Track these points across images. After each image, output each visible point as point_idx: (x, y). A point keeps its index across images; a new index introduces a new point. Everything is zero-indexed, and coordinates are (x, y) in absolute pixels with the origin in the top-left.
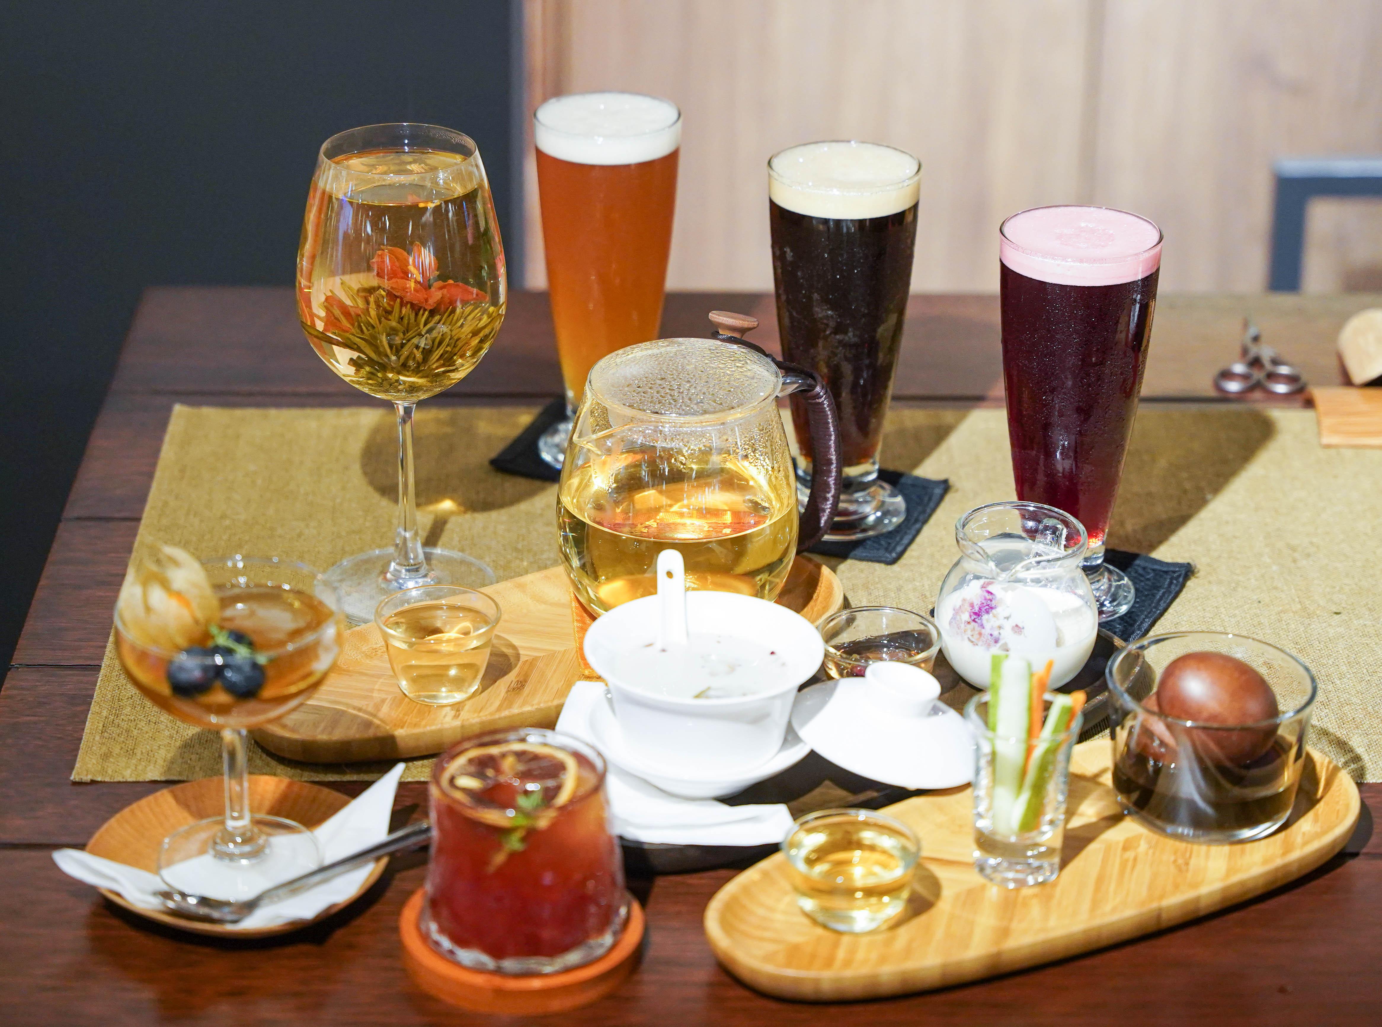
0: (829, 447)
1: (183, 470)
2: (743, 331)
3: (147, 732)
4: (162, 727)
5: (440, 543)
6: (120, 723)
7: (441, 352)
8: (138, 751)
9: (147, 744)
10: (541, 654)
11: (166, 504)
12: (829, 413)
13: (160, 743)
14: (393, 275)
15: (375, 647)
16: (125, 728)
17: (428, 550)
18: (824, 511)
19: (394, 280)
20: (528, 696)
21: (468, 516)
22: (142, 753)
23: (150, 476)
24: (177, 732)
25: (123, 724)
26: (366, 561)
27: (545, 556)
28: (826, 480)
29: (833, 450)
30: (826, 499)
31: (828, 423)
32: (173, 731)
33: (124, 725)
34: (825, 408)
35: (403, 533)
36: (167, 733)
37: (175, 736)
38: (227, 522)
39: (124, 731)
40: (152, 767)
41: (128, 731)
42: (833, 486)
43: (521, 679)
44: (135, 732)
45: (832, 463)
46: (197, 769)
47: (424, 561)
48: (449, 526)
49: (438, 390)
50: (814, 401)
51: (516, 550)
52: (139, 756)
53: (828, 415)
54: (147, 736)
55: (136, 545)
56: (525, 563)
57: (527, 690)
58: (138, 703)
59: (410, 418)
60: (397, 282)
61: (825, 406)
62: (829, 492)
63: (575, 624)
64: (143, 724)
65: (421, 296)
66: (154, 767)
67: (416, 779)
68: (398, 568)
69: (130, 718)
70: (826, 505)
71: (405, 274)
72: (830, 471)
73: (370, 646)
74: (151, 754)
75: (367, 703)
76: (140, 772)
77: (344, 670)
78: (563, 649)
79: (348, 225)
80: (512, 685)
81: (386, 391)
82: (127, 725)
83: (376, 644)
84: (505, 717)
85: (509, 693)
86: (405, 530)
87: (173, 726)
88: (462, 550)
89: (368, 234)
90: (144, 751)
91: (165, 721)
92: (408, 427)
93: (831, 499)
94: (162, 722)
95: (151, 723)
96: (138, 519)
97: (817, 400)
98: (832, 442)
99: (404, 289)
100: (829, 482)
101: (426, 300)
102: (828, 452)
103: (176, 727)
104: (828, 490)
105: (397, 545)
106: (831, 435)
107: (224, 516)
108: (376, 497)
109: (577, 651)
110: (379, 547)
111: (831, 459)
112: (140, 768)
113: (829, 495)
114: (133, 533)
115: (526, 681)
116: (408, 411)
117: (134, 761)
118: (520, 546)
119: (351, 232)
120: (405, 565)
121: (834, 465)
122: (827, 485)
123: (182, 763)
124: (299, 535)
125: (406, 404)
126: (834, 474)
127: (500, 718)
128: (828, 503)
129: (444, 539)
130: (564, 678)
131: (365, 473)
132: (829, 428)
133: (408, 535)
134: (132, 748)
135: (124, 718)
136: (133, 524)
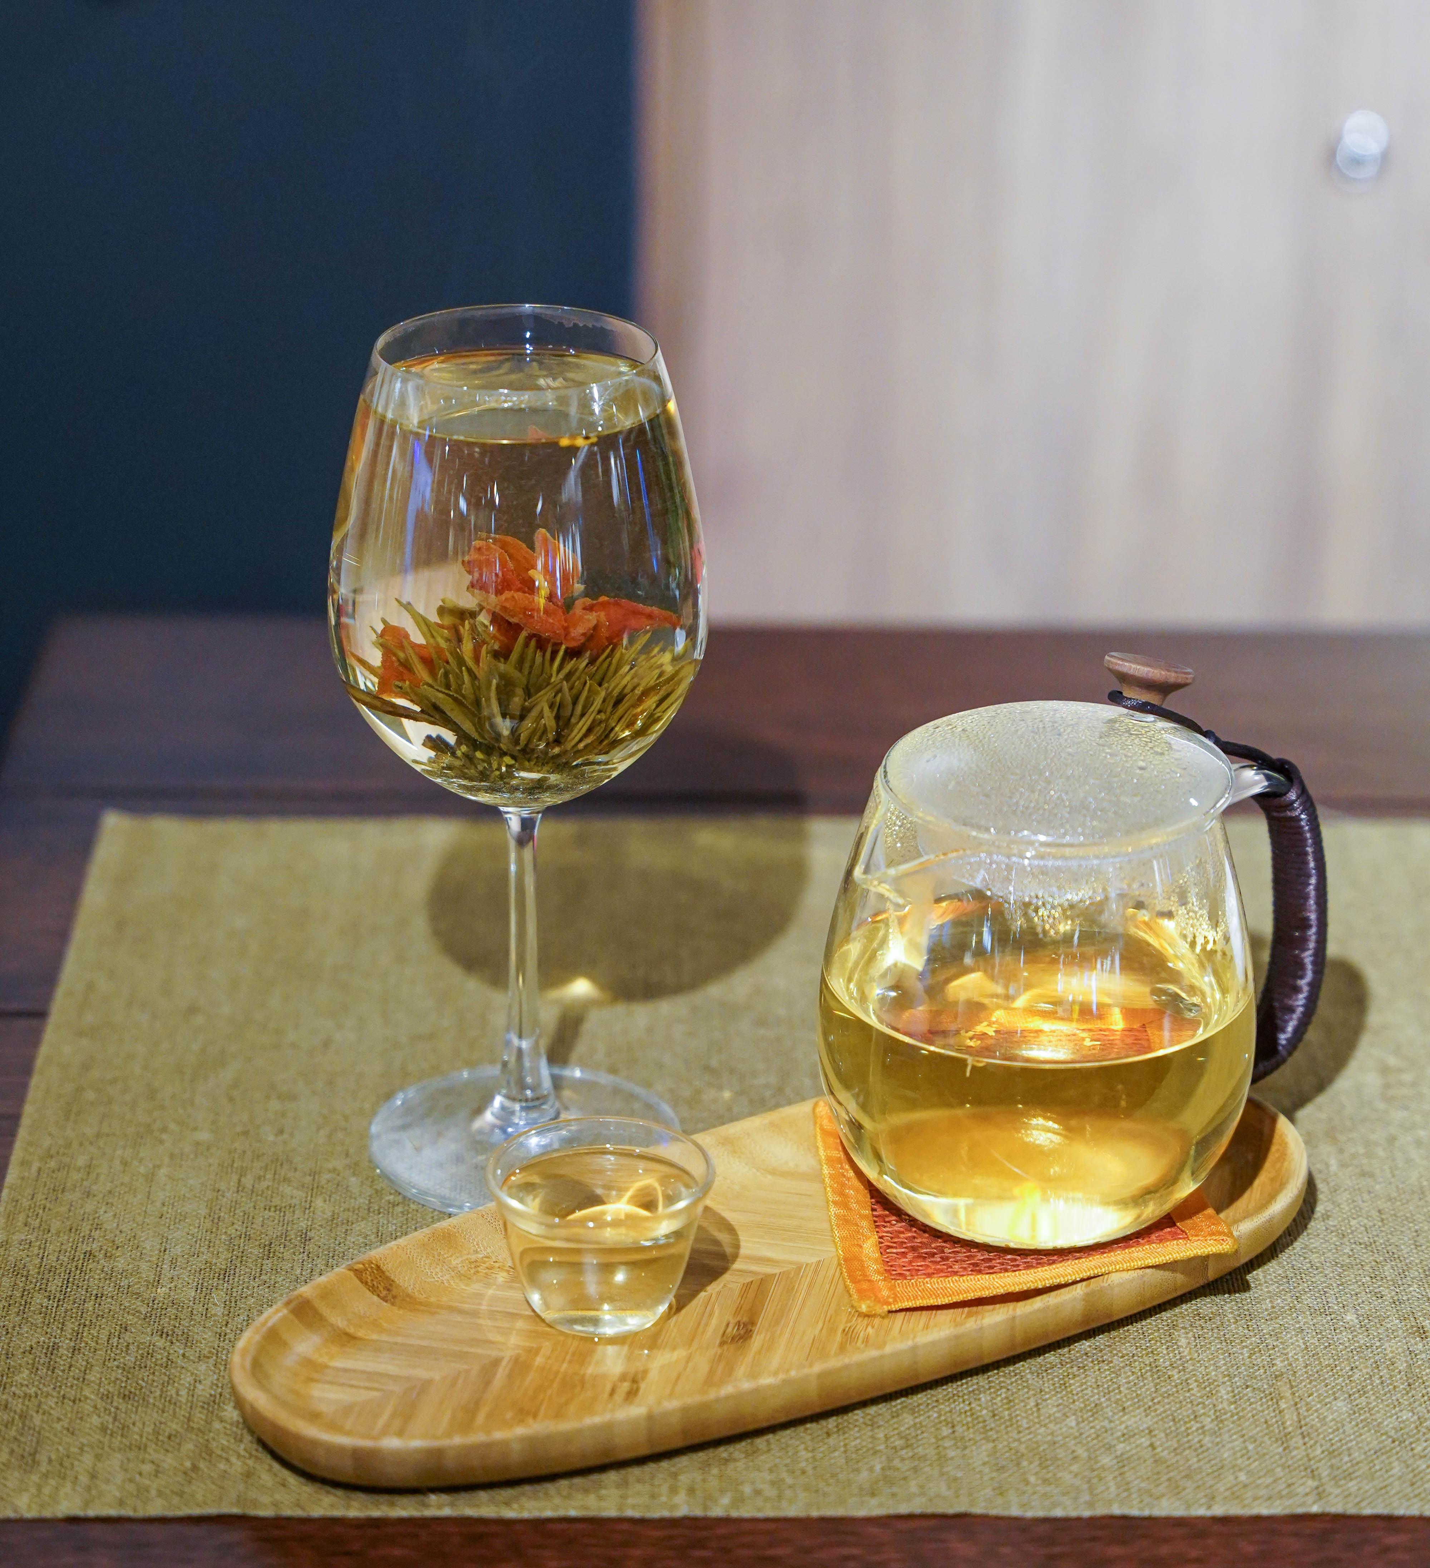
0: (1306, 898)
1: (120, 926)
2: (1165, 689)
3: (59, 1419)
4: (87, 1408)
5: (574, 1056)
6: (10, 1399)
7: (589, 723)
8: (43, 1457)
9: (60, 1444)
10: (776, 1271)
11: (91, 987)
12: (1308, 835)
13: (84, 1441)
14: (503, 586)
15: (473, 1257)
16: (18, 1411)
17: (556, 1071)
18: (1291, 1010)
19: (507, 594)
20: (760, 1352)
21: (621, 1008)
22: (50, 1460)
23: (63, 935)
24: (115, 1419)
25: (15, 1402)
26: (447, 1092)
27: (760, 1081)
28: (1297, 956)
29: (1312, 902)
30: (1297, 990)
31: (1306, 854)
32: (107, 1417)
33: (18, 1405)
34: (1302, 827)
35: (515, 1041)
36: (95, 1420)
37: (110, 1426)
38: (199, 1020)
39: (17, 1417)
40: (68, 1488)
41: (23, 1416)
42: (1309, 967)
43: (745, 1319)
44: (37, 1419)
45: (1310, 926)
46: (153, 1493)
47: (552, 1092)
48: (588, 1026)
49: (585, 788)
50: (1282, 815)
51: (707, 1068)
52: (44, 1468)
53: (1306, 839)
54: (58, 1426)
55: (39, 1062)
56: (727, 1095)
57: (757, 1341)
58: (42, 1361)
59: (531, 837)
60: (513, 597)
61: (1303, 823)
62: (1302, 977)
63: (833, 1210)
64: (51, 1402)
65: (556, 622)
66: (74, 1490)
67: (561, 1513)
68: (508, 1103)
69: (28, 1391)
70: (1297, 1000)
71: (529, 586)
72: (1305, 940)
73: (464, 1258)
74: (67, 1463)
75: (466, 1367)
76: (47, 1498)
77: (421, 1304)
78: (814, 1260)
79: (424, 501)
80: (730, 1329)
81: (492, 790)
82: (23, 1404)
83: (476, 1252)
84: (727, 1398)
85: (725, 1347)
86: (520, 1037)
87: (108, 1407)
88: (613, 1070)
89: (462, 513)
90: (53, 1457)
91: (93, 1397)
92: (528, 853)
93: (1306, 989)
94: (86, 1398)
95: (66, 1401)
96: (41, 1015)
97: (1289, 813)
98: (1312, 887)
99: (528, 611)
100: (1302, 959)
101: (566, 629)
102: (1304, 904)
103: (113, 1410)
104: (1300, 973)
105: (505, 1064)
106: (1309, 876)
107: (193, 1010)
108: (454, 974)
109: (839, 1264)
110: (471, 1064)
111: (1307, 919)
112: (47, 1490)
113: (1303, 983)
114: (34, 1040)
115: (753, 1323)
116: (527, 824)
117: (35, 1478)
118: (714, 1063)
119: (430, 509)
120: (520, 1101)
121: (1314, 930)
122: (1301, 966)
123: (124, 1481)
124: (327, 1043)
125: (525, 813)
126: (1312, 945)
127: (718, 1400)
128: (1301, 996)
129: (580, 1048)
130: (822, 1317)
131: (437, 933)
132: (1307, 863)
133: (525, 1044)
134: (32, 1451)
135: (17, 1392)
136: (33, 1022)
